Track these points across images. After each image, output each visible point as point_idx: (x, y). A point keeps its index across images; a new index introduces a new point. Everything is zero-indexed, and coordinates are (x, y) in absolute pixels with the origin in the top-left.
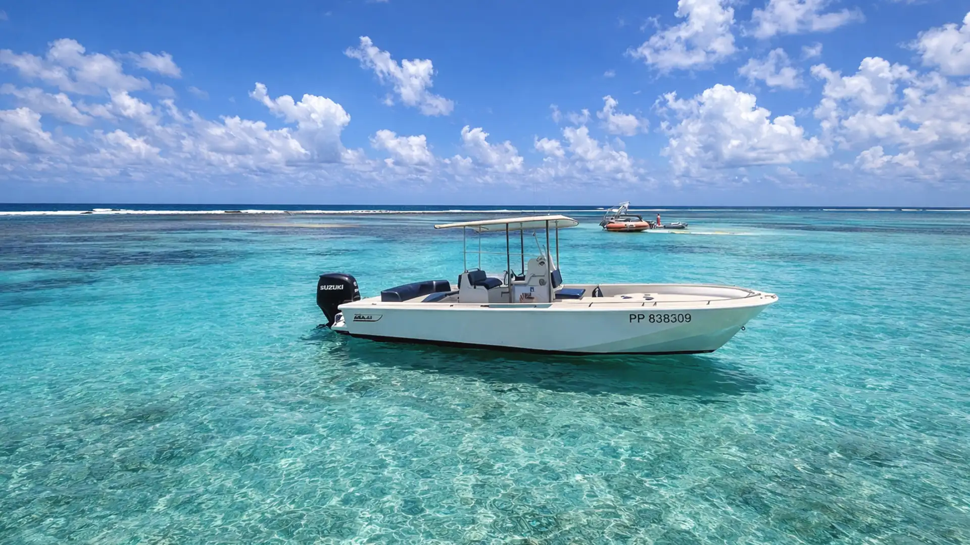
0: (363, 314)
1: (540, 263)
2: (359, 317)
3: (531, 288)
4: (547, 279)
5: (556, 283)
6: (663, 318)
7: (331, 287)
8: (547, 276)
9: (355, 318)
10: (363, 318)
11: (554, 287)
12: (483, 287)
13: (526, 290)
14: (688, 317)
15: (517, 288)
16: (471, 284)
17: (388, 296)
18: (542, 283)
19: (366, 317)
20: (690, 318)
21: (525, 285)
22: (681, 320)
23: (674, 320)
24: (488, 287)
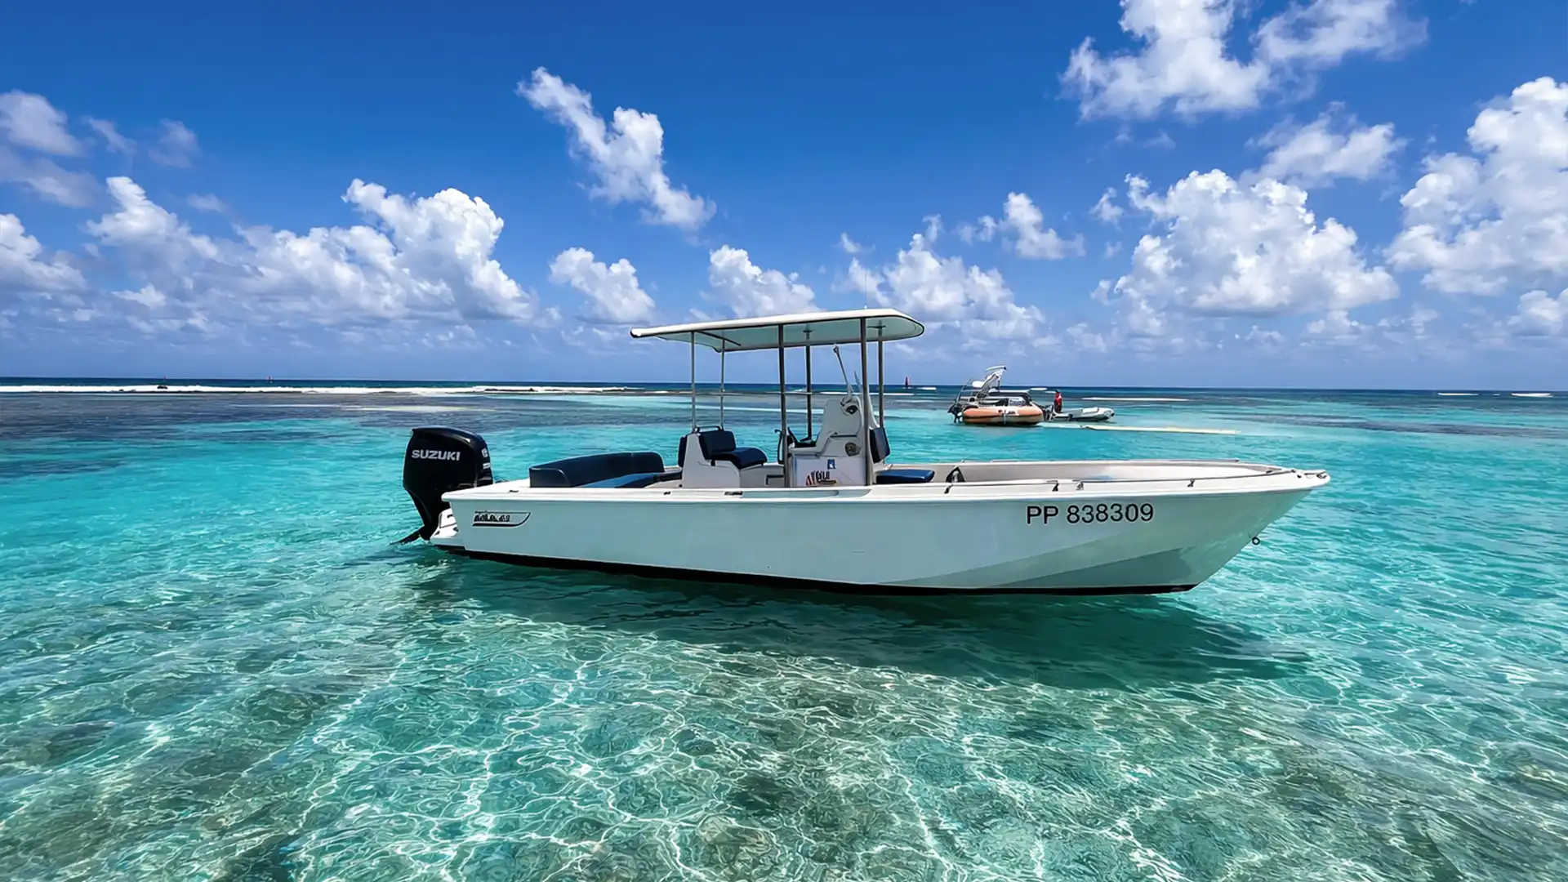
0: (492, 511)
1: (848, 410)
2: (484, 519)
3: (830, 462)
4: (861, 442)
5: (881, 453)
6: (1095, 513)
7: (434, 454)
8: (861, 436)
9: (477, 519)
10: (493, 518)
11: (877, 459)
12: (729, 464)
13: (820, 465)
14: (1147, 509)
15: (800, 462)
16: (707, 457)
17: (543, 476)
18: (851, 450)
19: (498, 517)
20: (1151, 512)
21: (817, 455)
22: (1132, 515)
23: (1117, 516)
24: (740, 466)
